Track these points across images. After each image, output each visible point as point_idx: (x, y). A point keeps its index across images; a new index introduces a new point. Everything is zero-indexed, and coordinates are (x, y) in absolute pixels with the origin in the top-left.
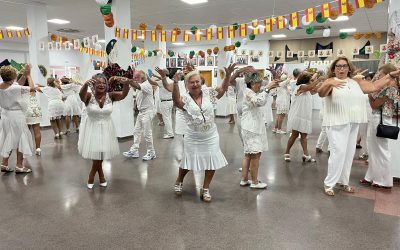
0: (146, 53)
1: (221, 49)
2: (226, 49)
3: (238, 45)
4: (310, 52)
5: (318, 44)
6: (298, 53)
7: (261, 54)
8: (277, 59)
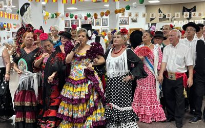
0: (50, 15)
1: (112, 11)
2: (116, 12)
3: (128, 8)
4: (176, 14)
5: (184, 8)
6: (167, 14)
7: (137, 15)
8: (152, 19)
